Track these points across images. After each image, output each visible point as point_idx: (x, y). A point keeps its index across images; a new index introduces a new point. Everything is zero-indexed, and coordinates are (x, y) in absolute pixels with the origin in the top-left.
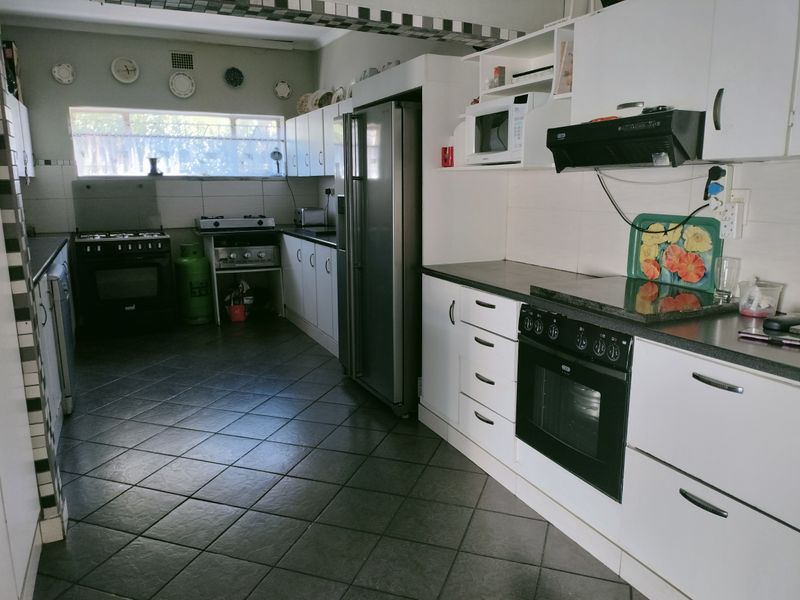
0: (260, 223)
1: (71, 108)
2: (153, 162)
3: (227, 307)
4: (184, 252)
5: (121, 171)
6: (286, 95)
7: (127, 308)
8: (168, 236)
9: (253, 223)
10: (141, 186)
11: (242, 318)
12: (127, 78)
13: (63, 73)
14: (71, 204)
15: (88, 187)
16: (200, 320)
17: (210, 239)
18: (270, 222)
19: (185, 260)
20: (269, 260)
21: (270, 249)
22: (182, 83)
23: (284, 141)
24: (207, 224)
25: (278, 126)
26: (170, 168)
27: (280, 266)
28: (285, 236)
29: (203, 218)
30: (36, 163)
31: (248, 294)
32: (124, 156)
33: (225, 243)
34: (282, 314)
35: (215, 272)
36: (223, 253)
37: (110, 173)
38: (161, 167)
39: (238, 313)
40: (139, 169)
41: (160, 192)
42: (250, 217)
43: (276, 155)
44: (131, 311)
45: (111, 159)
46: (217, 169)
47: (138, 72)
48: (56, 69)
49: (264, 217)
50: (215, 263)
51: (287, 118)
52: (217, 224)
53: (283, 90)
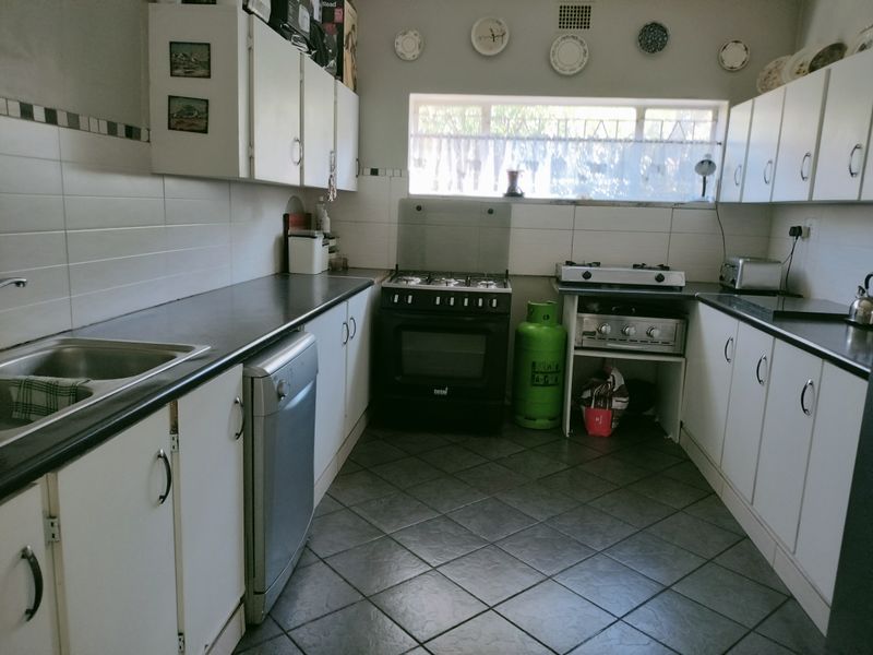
0: (660, 278)
1: (413, 97)
2: (513, 176)
3: (584, 408)
4: (531, 315)
5: (470, 190)
6: (737, 65)
7: (437, 392)
8: (509, 290)
9: (648, 278)
10: (491, 212)
11: (605, 433)
12: (491, 48)
13: (408, 45)
14: (394, 229)
15: (419, 208)
16: (541, 423)
17: (574, 299)
18: (675, 279)
19: (532, 327)
20: (665, 343)
21: (670, 324)
22: (569, 52)
23: (724, 145)
24: (572, 274)
25: (715, 120)
26: (535, 187)
27: (682, 355)
28: (701, 306)
29: (570, 263)
30: (359, 173)
31: (620, 393)
32: (476, 169)
33: (595, 306)
34: (674, 435)
35: (572, 353)
36: (590, 321)
37: (454, 192)
38: (523, 186)
39: (600, 421)
40: (491, 187)
41: (515, 222)
42: (642, 267)
43: (706, 166)
44: (440, 396)
45: (459, 171)
46: (604, 188)
47: (507, 36)
48: (399, 39)
49: (667, 269)
50: (574, 339)
51: (733, 104)
52: (587, 275)
53: (735, 56)
